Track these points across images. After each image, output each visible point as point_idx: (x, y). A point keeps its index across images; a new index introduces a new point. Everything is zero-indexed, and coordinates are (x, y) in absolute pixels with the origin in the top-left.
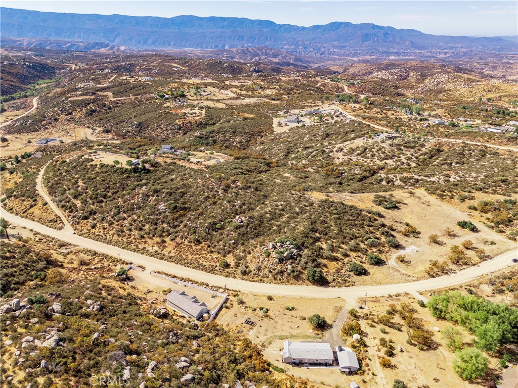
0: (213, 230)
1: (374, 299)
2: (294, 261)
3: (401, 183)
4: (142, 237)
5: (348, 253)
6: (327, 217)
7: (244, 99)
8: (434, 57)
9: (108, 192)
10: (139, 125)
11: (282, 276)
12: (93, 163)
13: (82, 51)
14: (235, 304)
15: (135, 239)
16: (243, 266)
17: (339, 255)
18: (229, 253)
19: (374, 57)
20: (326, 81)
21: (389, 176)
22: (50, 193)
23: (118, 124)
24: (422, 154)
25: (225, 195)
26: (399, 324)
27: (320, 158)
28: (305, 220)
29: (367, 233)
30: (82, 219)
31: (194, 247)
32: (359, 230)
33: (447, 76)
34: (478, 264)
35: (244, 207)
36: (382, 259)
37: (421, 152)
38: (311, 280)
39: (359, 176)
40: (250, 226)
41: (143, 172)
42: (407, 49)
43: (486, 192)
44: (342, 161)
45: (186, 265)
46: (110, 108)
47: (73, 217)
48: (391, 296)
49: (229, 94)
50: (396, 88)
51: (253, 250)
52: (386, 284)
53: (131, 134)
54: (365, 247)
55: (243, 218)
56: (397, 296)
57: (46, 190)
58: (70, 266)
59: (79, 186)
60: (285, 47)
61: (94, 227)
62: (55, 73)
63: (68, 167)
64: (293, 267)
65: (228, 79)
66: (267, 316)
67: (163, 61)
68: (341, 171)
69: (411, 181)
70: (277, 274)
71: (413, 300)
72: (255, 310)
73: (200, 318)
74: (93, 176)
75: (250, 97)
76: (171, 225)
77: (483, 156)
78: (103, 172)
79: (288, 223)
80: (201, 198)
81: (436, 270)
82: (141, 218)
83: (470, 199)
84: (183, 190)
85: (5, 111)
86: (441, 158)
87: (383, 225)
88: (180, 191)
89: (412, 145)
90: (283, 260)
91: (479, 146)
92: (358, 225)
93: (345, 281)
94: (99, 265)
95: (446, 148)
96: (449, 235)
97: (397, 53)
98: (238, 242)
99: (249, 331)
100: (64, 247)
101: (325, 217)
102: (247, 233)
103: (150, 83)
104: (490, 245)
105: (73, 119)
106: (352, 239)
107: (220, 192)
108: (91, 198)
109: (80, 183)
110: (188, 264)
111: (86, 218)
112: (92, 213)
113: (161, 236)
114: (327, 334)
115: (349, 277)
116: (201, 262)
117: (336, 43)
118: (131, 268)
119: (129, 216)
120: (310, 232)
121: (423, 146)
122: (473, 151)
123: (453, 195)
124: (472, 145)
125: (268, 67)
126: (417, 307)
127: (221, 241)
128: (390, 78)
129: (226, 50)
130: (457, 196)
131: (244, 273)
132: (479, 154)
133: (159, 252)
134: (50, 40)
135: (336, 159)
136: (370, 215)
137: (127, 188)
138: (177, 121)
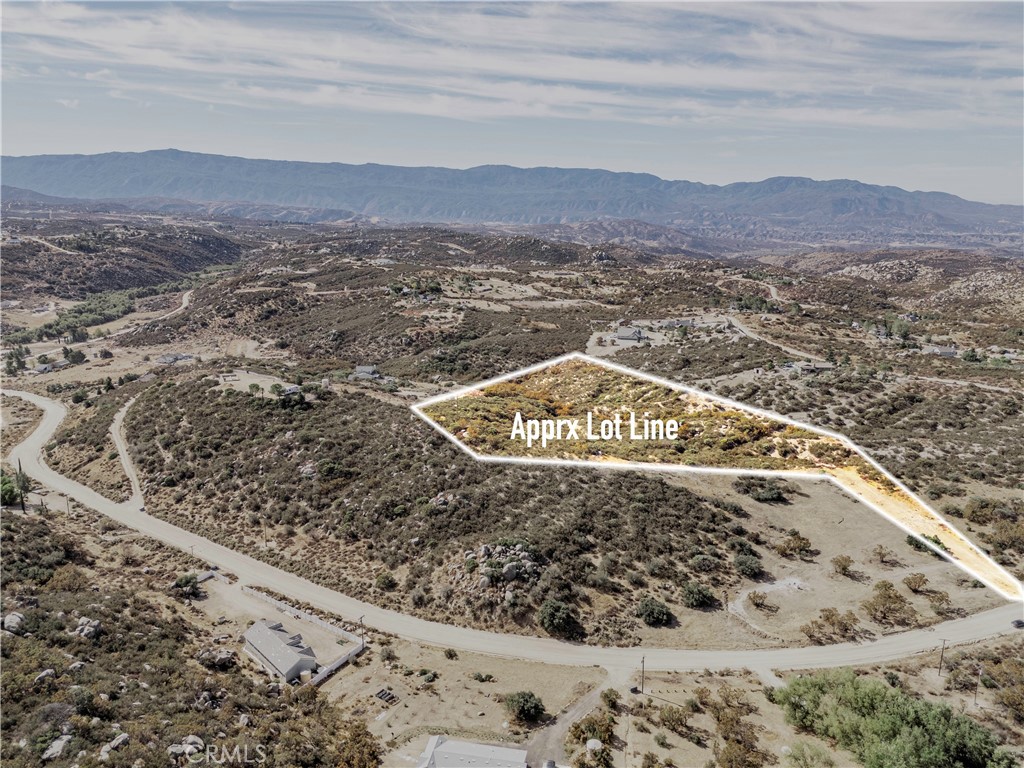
0: (387, 517)
1: (670, 677)
2: (521, 585)
3: (813, 456)
4: (256, 522)
5: (645, 579)
6: (620, 505)
7: (553, 300)
8: (987, 245)
9: (227, 440)
10: (339, 336)
11: (492, 612)
12: (217, 388)
13: (301, 223)
14: (376, 659)
15: (242, 525)
16: (421, 589)
17: (625, 583)
18: (403, 562)
19: (856, 242)
20: (734, 278)
21: (788, 441)
22: (128, 438)
23: (305, 334)
24: (873, 405)
25: (432, 453)
26: (705, 731)
27: (659, 403)
28: (571, 508)
29: (698, 542)
30: (164, 486)
31: (342, 547)
32: (682, 537)
33: (1000, 277)
34: (930, 624)
35: (460, 477)
36: (716, 596)
37: (872, 401)
38: (546, 625)
39: (725, 439)
40: (459, 512)
41: (298, 406)
42: (928, 230)
43: (994, 483)
44: (701, 410)
45: (316, 579)
46: (302, 308)
47: (151, 481)
48: (710, 674)
49: (530, 291)
50: (885, 294)
51: (448, 557)
52: (707, 648)
53: (322, 351)
54: (686, 570)
55: (450, 497)
56: (723, 675)
57: (124, 432)
58: (106, 565)
59: (180, 427)
60: (675, 222)
61: (179, 500)
62: (238, 254)
63: (173, 394)
64: (516, 597)
65: (537, 268)
66: (427, 688)
67: (432, 239)
68: (691, 429)
69: (835, 453)
70: (481, 608)
71: (756, 687)
72: (410, 673)
73: (295, 678)
74: (208, 411)
75: (566, 297)
76: (314, 503)
77: (1009, 414)
78: (226, 405)
79: (536, 511)
80: (386, 457)
81: (828, 629)
82: (264, 488)
83: (952, 495)
84: (357, 441)
85: (134, 311)
86: (914, 414)
87: (740, 532)
88: (350, 442)
89: (856, 385)
90: (498, 580)
91: (1006, 394)
92: (683, 526)
93: (622, 634)
94: (156, 568)
95: (929, 396)
96: (883, 562)
97: (906, 236)
98: (426, 541)
99: (378, 712)
100: (112, 532)
101: (616, 505)
102: (447, 526)
103: (386, 269)
104: (970, 589)
105: (233, 324)
106: (661, 552)
107: (425, 446)
108: (192, 449)
109: (184, 423)
110: (320, 579)
111: (171, 483)
112: (187, 475)
113: (290, 522)
114: (537, 735)
115: (631, 627)
116: (344, 576)
117: (779, 216)
118: (211, 577)
119: (245, 484)
120: (575, 532)
121: (879, 388)
122: (990, 403)
123: (917, 484)
124: (989, 392)
125: (631, 254)
126: (759, 700)
127: (396, 537)
128: (877, 278)
129: (561, 226)
130: (927, 487)
131: (419, 602)
132: (1003, 410)
133: (277, 551)
134: (253, 205)
135: (690, 406)
136: (715, 510)
137: (261, 434)
138: (408, 331)
